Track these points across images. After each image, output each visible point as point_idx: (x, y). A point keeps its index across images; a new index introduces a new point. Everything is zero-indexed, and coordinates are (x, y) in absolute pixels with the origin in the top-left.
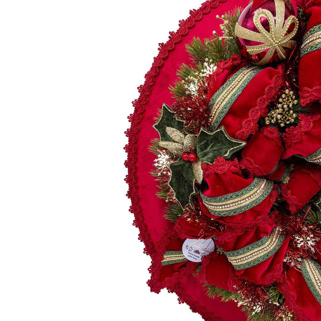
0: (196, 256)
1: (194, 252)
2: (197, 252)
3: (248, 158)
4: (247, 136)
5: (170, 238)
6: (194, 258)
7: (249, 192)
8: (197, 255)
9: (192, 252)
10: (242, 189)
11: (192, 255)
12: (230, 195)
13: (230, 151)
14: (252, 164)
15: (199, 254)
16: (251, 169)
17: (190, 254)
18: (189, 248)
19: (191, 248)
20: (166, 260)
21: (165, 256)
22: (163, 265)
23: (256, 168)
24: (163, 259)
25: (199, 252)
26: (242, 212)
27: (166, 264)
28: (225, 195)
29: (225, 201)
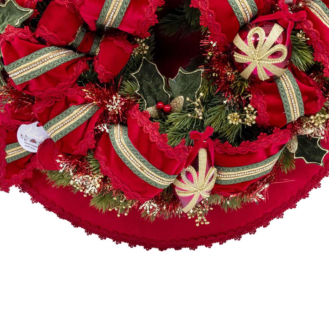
0: (34, 146)
1: (30, 141)
2: (33, 141)
3: (42, 26)
4: (35, 3)
5: (7, 131)
6: (31, 148)
7: (39, 56)
8: (34, 144)
9: (28, 142)
10: (32, 53)
11: (29, 145)
12: (20, 60)
13: (20, 20)
14: (46, 32)
15: (36, 143)
16: (46, 37)
17: (27, 143)
18: (24, 137)
19: (26, 137)
20: (9, 157)
21: (7, 152)
22: (8, 162)
23: (51, 35)
24: (5, 155)
25: (35, 141)
26: (36, 76)
27: (11, 161)
28: (16, 60)
29: (18, 67)
